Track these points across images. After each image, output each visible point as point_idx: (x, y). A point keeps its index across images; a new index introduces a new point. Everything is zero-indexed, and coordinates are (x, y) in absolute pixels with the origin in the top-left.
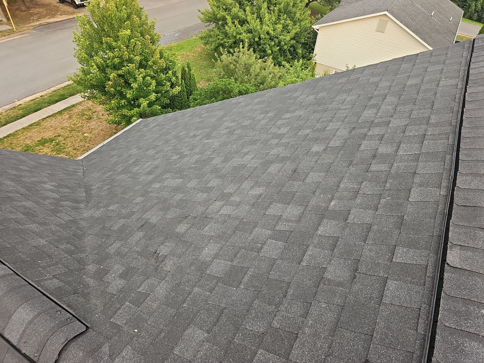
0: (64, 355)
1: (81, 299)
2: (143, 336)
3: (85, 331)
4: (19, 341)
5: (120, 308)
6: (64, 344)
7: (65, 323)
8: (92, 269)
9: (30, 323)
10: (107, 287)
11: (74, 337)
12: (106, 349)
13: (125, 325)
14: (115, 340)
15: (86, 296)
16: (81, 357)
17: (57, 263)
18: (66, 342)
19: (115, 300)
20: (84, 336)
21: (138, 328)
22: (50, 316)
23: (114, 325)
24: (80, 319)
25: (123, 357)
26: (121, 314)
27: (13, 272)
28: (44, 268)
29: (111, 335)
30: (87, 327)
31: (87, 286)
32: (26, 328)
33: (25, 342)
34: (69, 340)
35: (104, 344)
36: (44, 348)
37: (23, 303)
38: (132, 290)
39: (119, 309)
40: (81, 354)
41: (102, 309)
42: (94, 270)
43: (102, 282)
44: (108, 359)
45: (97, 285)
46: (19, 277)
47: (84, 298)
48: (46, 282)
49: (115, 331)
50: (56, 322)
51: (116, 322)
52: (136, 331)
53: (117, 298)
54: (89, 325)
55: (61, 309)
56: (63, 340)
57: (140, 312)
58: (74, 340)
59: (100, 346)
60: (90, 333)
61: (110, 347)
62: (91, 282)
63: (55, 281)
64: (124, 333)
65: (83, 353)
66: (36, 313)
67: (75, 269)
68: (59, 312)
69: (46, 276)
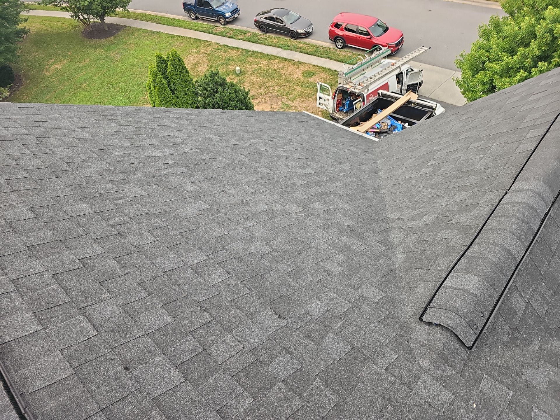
0: (437, 329)
1: (506, 338)
2: (469, 414)
3: (466, 346)
4: (447, 287)
5: (504, 384)
6: (447, 327)
7: (470, 323)
8: (554, 346)
9: (465, 291)
10: (531, 367)
11: (456, 336)
12: (449, 371)
13: (481, 392)
14: (460, 381)
15: (512, 343)
16: (437, 346)
17: (548, 303)
18: (449, 328)
19: (513, 378)
20: (459, 346)
21: (479, 408)
22: (475, 308)
23: (478, 380)
24: (479, 339)
25: (441, 391)
26: (495, 386)
27: (519, 261)
28: (536, 290)
29: (466, 376)
30: (470, 348)
31: (527, 342)
32: (459, 289)
33: (445, 292)
34: (453, 330)
35: (455, 369)
36: (442, 310)
37: (484, 279)
38: (532, 398)
39: (502, 383)
40: (439, 346)
41: (498, 364)
42: (553, 348)
43: (537, 360)
44: (437, 374)
45: (531, 355)
46: (514, 268)
47: (508, 341)
48: (518, 295)
49: (472, 380)
50: (470, 315)
51: (482, 381)
52: (475, 406)
53: (517, 380)
54: (473, 350)
55: (487, 316)
56: (452, 325)
57: (501, 410)
58: (454, 336)
59: (451, 364)
60: (464, 353)
61: (452, 376)
62: (535, 346)
63: (523, 306)
64: (470, 391)
65: (442, 347)
66: (476, 293)
67: (547, 326)
68: (482, 316)
69: (526, 295)
